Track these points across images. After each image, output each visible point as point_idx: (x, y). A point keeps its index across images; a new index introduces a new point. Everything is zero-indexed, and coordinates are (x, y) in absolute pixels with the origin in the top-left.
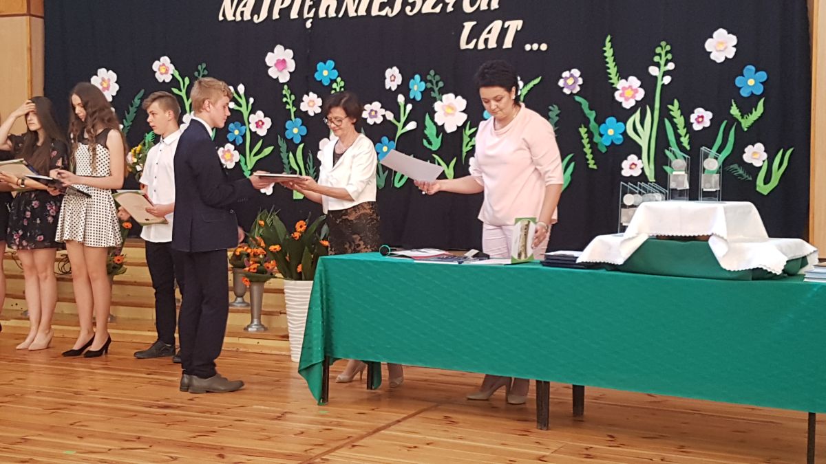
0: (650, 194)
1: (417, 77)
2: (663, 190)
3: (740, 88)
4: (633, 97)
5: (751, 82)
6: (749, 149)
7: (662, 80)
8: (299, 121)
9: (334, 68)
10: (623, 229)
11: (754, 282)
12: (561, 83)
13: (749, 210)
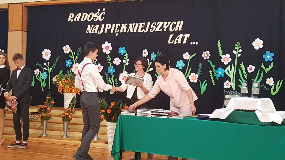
0: (234, 95)
1: (154, 53)
2: (239, 93)
3: (265, 59)
4: (228, 61)
5: (268, 57)
6: (268, 80)
7: (238, 55)
8: (113, 67)
9: (125, 50)
10: (225, 107)
11: (271, 126)
12: (203, 56)
13: (269, 101)
